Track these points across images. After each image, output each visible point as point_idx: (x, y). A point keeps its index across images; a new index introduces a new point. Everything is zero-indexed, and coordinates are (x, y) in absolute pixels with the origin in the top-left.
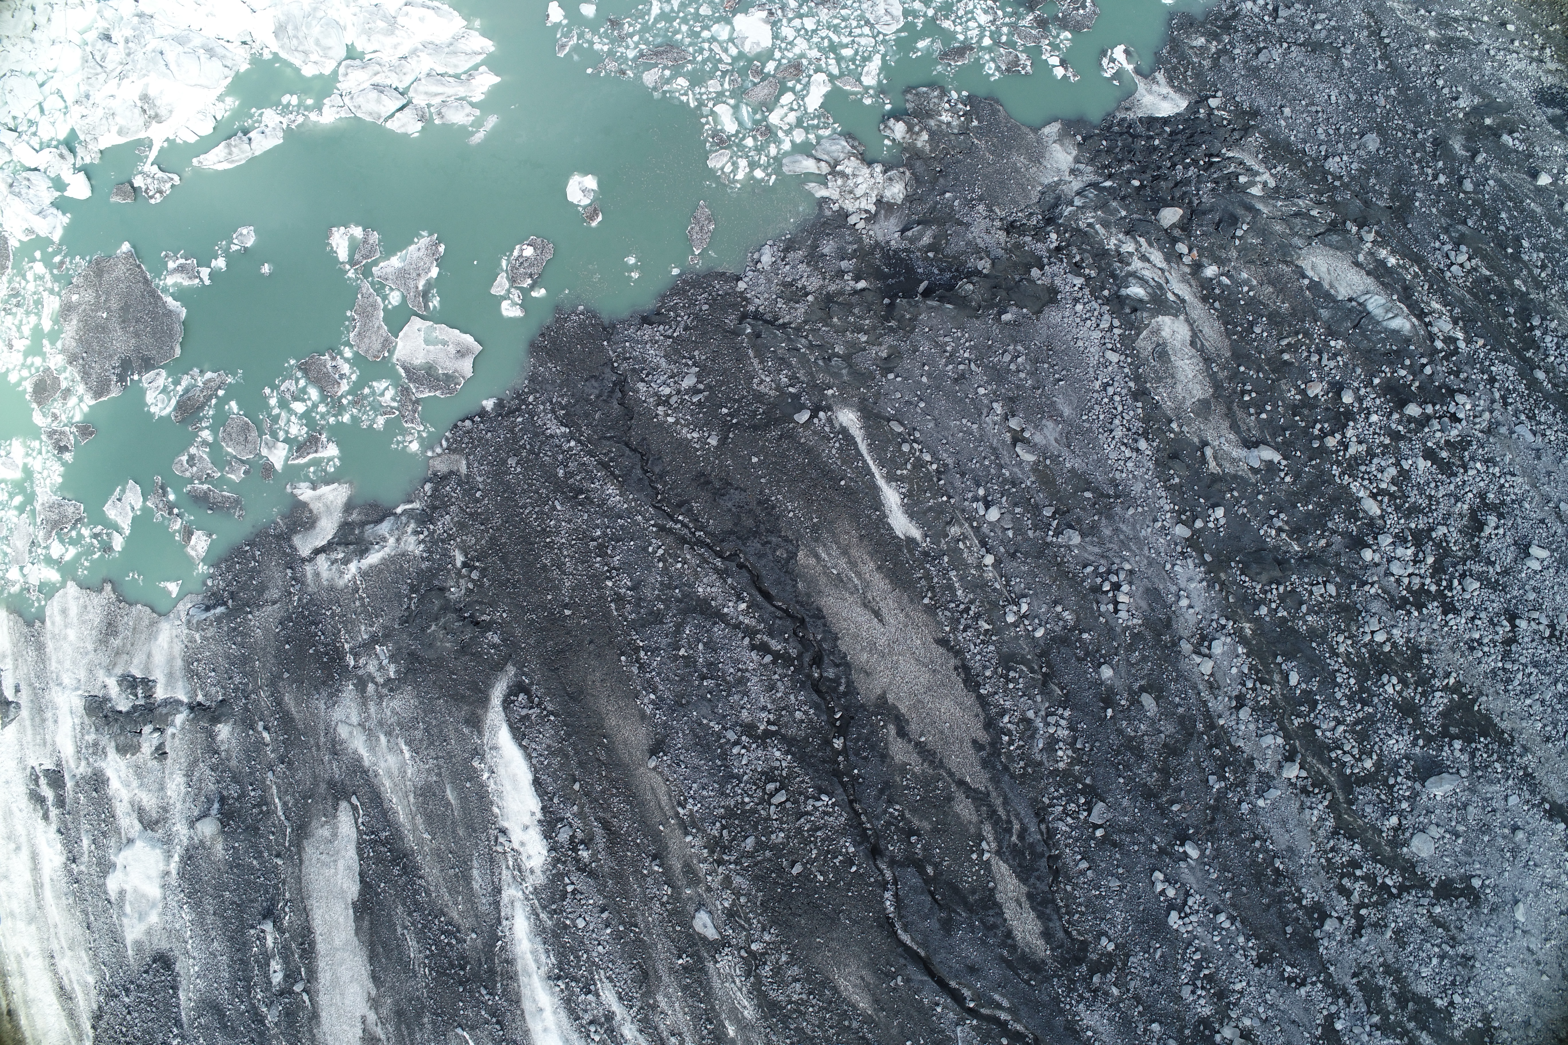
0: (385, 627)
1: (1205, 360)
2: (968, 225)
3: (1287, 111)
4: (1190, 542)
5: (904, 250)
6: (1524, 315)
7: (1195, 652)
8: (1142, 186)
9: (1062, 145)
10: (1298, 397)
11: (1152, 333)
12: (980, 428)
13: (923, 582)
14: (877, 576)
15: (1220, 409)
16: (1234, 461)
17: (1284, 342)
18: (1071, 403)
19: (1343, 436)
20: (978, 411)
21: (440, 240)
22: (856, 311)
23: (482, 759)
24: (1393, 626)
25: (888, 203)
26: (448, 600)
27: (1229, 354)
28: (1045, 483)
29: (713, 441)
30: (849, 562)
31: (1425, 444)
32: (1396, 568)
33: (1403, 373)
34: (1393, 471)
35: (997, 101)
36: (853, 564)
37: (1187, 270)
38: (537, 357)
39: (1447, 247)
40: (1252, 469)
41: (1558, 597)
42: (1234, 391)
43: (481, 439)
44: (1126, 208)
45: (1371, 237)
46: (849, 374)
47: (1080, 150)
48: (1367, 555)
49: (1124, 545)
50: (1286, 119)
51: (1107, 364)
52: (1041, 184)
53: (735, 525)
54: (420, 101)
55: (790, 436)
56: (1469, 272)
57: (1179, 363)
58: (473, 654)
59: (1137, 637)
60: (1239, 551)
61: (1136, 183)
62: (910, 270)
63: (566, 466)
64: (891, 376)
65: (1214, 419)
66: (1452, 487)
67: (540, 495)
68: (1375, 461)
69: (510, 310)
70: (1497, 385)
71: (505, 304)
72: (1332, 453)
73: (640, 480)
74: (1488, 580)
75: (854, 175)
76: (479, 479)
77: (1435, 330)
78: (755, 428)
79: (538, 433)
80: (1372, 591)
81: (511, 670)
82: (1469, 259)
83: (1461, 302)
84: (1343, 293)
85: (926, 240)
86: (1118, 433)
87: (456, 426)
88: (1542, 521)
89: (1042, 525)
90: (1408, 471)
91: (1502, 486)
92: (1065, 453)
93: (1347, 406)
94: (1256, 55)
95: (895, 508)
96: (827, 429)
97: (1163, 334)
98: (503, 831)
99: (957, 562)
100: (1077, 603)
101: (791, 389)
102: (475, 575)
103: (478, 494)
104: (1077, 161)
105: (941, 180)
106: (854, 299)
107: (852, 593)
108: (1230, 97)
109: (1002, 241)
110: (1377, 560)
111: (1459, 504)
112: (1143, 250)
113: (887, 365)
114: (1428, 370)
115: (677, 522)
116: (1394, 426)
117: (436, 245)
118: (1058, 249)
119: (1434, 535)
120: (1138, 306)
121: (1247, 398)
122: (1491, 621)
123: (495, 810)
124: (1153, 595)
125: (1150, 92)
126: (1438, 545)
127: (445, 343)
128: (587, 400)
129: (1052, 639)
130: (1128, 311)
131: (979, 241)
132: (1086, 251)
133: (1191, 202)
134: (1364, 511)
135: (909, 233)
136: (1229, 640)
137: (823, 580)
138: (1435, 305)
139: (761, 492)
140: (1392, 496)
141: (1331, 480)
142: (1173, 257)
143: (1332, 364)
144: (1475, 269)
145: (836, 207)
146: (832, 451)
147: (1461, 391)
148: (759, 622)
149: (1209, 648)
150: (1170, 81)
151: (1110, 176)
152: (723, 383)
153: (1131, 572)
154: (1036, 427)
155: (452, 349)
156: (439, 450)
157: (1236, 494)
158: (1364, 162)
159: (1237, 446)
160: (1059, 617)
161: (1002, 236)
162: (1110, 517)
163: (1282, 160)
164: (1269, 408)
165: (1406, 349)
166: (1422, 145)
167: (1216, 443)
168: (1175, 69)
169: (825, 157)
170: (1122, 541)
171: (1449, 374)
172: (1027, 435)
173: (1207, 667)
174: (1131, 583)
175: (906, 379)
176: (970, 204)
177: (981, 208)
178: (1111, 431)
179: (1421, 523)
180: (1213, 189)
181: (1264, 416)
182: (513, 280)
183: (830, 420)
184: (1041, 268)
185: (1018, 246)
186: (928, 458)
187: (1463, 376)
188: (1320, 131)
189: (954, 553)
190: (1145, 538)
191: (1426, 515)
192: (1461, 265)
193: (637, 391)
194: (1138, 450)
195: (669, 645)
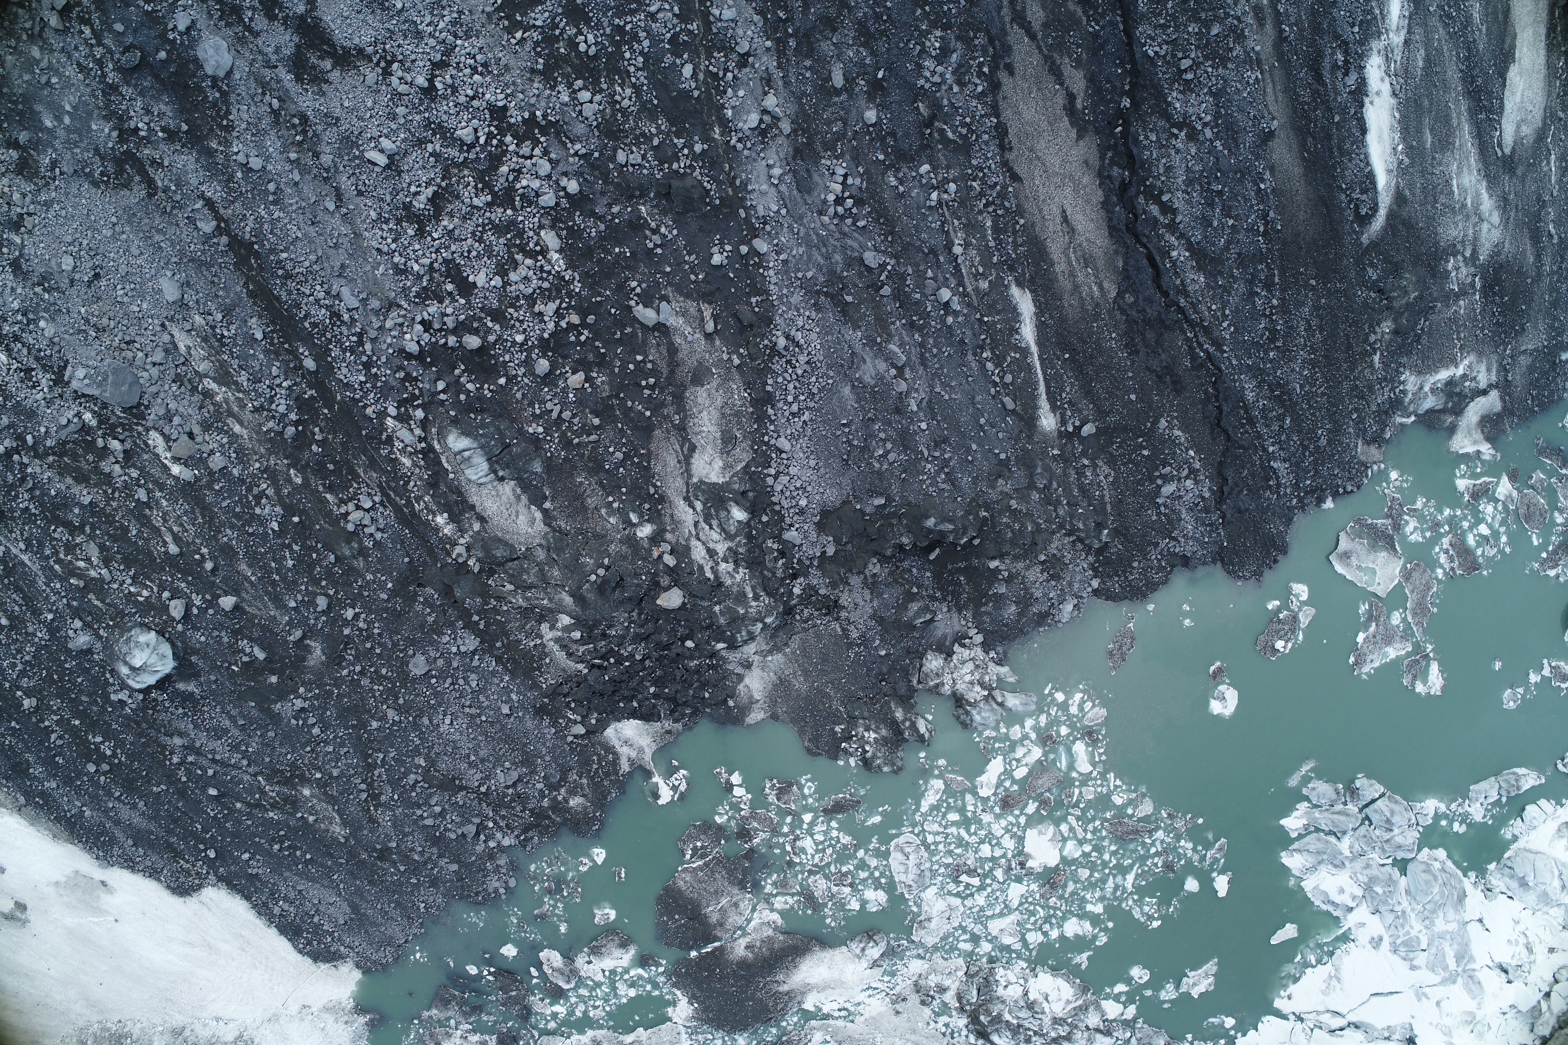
0: (1448, 306)
1: (684, 429)
2: (872, 617)
3: (506, 710)
4: (755, 233)
5: (936, 599)
6: (302, 440)
7: (778, 119)
8: (683, 640)
9: (752, 697)
10: (594, 375)
11: (732, 467)
12: (932, 387)
13: (1020, 241)
14: (1055, 257)
15: (684, 373)
16: (684, 314)
17: (593, 437)
18: (840, 399)
19: (557, 324)
20: (931, 407)
21: (1352, 668)
22: (1010, 535)
23: (1401, 162)
24: (566, 105)
25: (941, 652)
26: (1395, 320)
27: (657, 432)
28: (882, 320)
29: (1163, 423)
30: (1075, 277)
31: (468, 302)
32: (545, 167)
33: (470, 386)
34: (513, 276)
35: (809, 751)
36: (1072, 275)
37: (668, 536)
38: (1284, 541)
39: (371, 530)
40: (669, 302)
41: (369, 104)
42: (662, 391)
43: (1343, 470)
44: (712, 615)
45: (459, 549)
46: (1035, 467)
47: (734, 688)
48: (573, 186)
49: (823, 242)
50: (509, 701)
51: (792, 438)
52: (785, 654)
53: (1162, 335)
54: (1352, 808)
55: (1101, 414)
56: (351, 499)
57: (713, 429)
58: (1390, 262)
59: (830, 147)
60: (704, 216)
61: (689, 644)
62: (937, 577)
63: (1281, 427)
64: (1003, 456)
65: (692, 363)
66: (453, 248)
67: (1308, 403)
68: (530, 291)
69: (1301, 590)
70: (364, 359)
71: (1304, 597)
72: (573, 308)
73: (1226, 400)
74: (444, 137)
75: (972, 683)
76: (1351, 430)
77: (418, 432)
78: (1125, 429)
79: (1296, 467)
80: (578, 146)
81: (1365, 239)
82: (348, 513)
83: (373, 464)
84: (508, 488)
85: (914, 607)
86: (803, 358)
87: (1359, 487)
88: (360, 193)
89: (897, 278)
90: (495, 274)
91: (394, 241)
92: (858, 348)
93: (544, 356)
94: (519, 780)
95: (1028, 321)
96: (1069, 413)
97: (721, 464)
98: (1394, 94)
99: (985, 253)
100: (883, 190)
101: (1086, 462)
102: (1372, 338)
103: (1355, 416)
104: (740, 678)
105: (885, 670)
106: (1006, 548)
107: (1080, 245)
108: (560, 734)
109: (846, 593)
110: (565, 179)
111: (451, 227)
112: (711, 564)
113: (1002, 469)
114: (441, 385)
115: (1206, 351)
116: (497, 327)
117: (1356, 663)
118: (794, 577)
119: (489, 198)
120: (739, 497)
121: (652, 381)
122: (455, 90)
123: (1397, 115)
124: (804, 186)
125: (641, 750)
126: (488, 186)
127: (1359, 568)
128: (1249, 490)
129: (913, 160)
130: (751, 494)
131: (868, 597)
132: (769, 570)
133: (639, 615)
134: (559, 236)
135: (928, 617)
136: (740, 125)
137: (1101, 264)
138: (407, 462)
139: (1133, 363)
140: (522, 249)
141: (585, 277)
142: (681, 551)
143: (549, 405)
144: (342, 502)
145: (992, 654)
146: (1070, 390)
147: (409, 356)
148: (1163, 235)
149: (761, 121)
150: (615, 762)
151: (713, 655)
152: (1139, 482)
153: (821, 213)
154: (882, 378)
155: (1354, 561)
156: (1375, 467)
157: (693, 277)
158: (432, 643)
159: (676, 329)
160: (901, 182)
161: (845, 599)
162: (832, 273)
163: (527, 654)
164: (631, 366)
165: (459, 411)
166: (357, 657)
167: (697, 336)
168: (607, 774)
169: (995, 706)
170: (825, 245)
171: (416, 379)
172: (893, 372)
173: (771, 101)
174: (825, 202)
175: (990, 451)
176: (865, 640)
177: (854, 634)
178: (808, 363)
179: (499, 214)
180: (610, 627)
181: (639, 358)
182: (1295, 618)
183: (1063, 422)
184: (824, 553)
185: (833, 585)
186: (990, 366)
187: (402, 374)
188: (474, 684)
189: (986, 263)
190: (800, 245)
191: (491, 221)
192: (358, 507)
193: (1210, 489)
194: (788, 337)
195: (1238, 232)
